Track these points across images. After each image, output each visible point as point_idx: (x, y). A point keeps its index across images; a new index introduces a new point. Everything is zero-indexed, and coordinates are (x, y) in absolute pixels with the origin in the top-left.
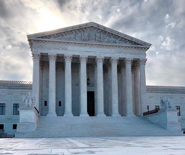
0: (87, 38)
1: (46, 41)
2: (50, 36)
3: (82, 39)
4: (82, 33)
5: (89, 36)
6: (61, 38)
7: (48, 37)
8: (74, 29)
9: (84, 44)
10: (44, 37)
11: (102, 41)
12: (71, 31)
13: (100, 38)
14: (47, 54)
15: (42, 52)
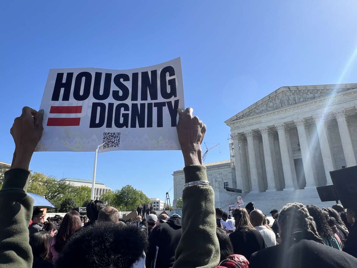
0: (279, 105)
1: (240, 122)
2: (243, 115)
3: (275, 108)
4: (274, 101)
5: (280, 102)
6: (253, 115)
7: (241, 117)
8: (264, 101)
9: (277, 113)
10: (238, 119)
11: (297, 102)
12: (262, 104)
13: (295, 100)
14: (243, 132)
15: (239, 132)
